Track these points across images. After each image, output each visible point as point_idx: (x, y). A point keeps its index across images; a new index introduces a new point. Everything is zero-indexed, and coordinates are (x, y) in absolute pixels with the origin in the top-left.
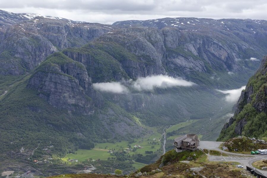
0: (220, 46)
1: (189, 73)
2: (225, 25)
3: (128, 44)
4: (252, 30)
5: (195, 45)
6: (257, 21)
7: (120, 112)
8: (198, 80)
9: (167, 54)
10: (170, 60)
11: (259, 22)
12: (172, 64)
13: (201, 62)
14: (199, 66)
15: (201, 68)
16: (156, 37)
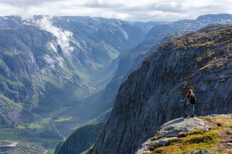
0: (74, 44)
1: (54, 68)
2: (71, 23)
3: (6, 45)
4: (94, 27)
5: (55, 43)
6: (96, 18)
7: (11, 103)
8: (63, 75)
9: (36, 52)
10: (38, 58)
11: (98, 20)
12: (40, 61)
13: (62, 59)
14: (61, 62)
15: (63, 64)
16: (27, 38)
